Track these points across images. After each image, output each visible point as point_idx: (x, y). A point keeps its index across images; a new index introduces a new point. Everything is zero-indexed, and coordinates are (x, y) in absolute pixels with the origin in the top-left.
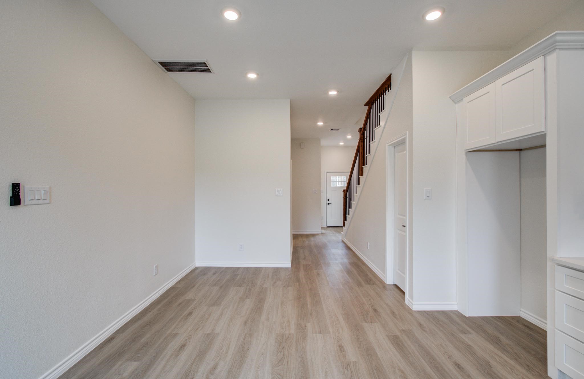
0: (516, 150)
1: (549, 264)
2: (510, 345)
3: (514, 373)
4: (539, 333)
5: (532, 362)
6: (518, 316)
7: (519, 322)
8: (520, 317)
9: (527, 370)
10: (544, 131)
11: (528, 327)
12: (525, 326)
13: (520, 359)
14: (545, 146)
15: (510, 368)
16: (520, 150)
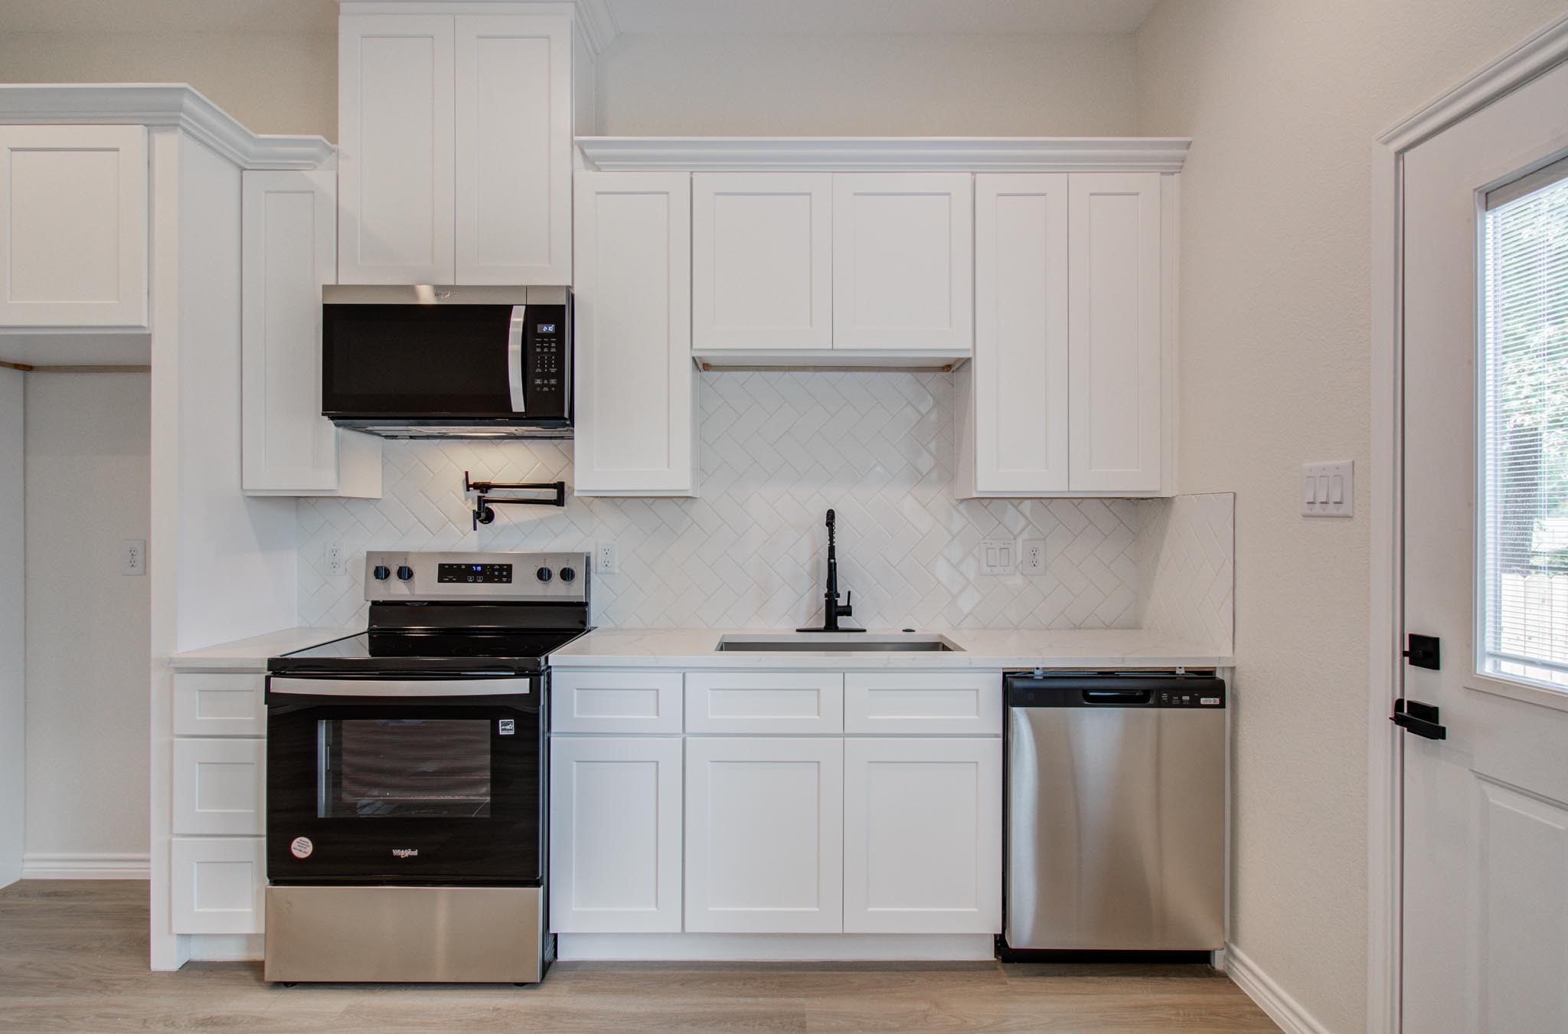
0: (17, 366)
1: (157, 677)
2: (30, 963)
3: (73, 1022)
4: (91, 894)
5: (104, 968)
6: (18, 880)
7: (25, 895)
8: (21, 881)
9: (100, 991)
10: (144, 327)
11: (56, 894)
12: (48, 895)
13: (73, 978)
14: (146, 369)
15: (55, 1017)
16: (27, 368)
